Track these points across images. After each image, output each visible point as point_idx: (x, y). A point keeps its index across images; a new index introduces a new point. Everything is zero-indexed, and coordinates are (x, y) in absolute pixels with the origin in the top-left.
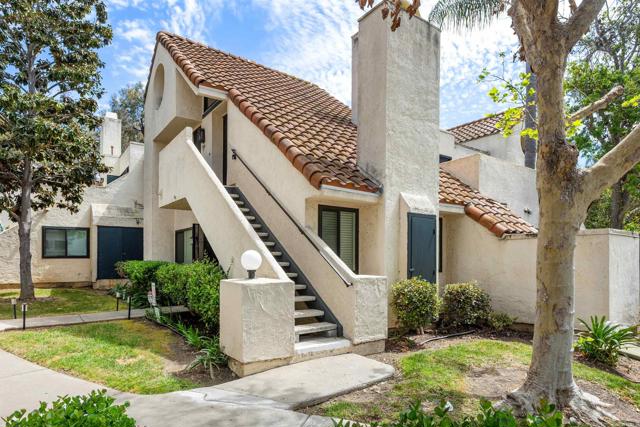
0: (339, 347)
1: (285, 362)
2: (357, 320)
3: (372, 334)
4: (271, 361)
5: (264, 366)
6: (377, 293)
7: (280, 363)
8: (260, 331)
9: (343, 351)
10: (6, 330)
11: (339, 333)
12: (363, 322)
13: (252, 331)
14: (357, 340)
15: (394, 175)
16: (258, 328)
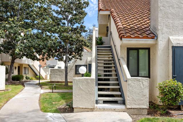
0: (119, 108)
1: (91, 110)
2: (129, 97)
3: (138, 105)
4: (85, 108)
5: (82, 110)
6: (142, 86)
7: (89, 110)
8: (80, 96)
9: (121, 110)
10: (49, 92)
11: (124, 103)
12: (133, 98)
13: (77, 96)
14: (128, 107)
15: (164, 28)
16: (79, 95)
